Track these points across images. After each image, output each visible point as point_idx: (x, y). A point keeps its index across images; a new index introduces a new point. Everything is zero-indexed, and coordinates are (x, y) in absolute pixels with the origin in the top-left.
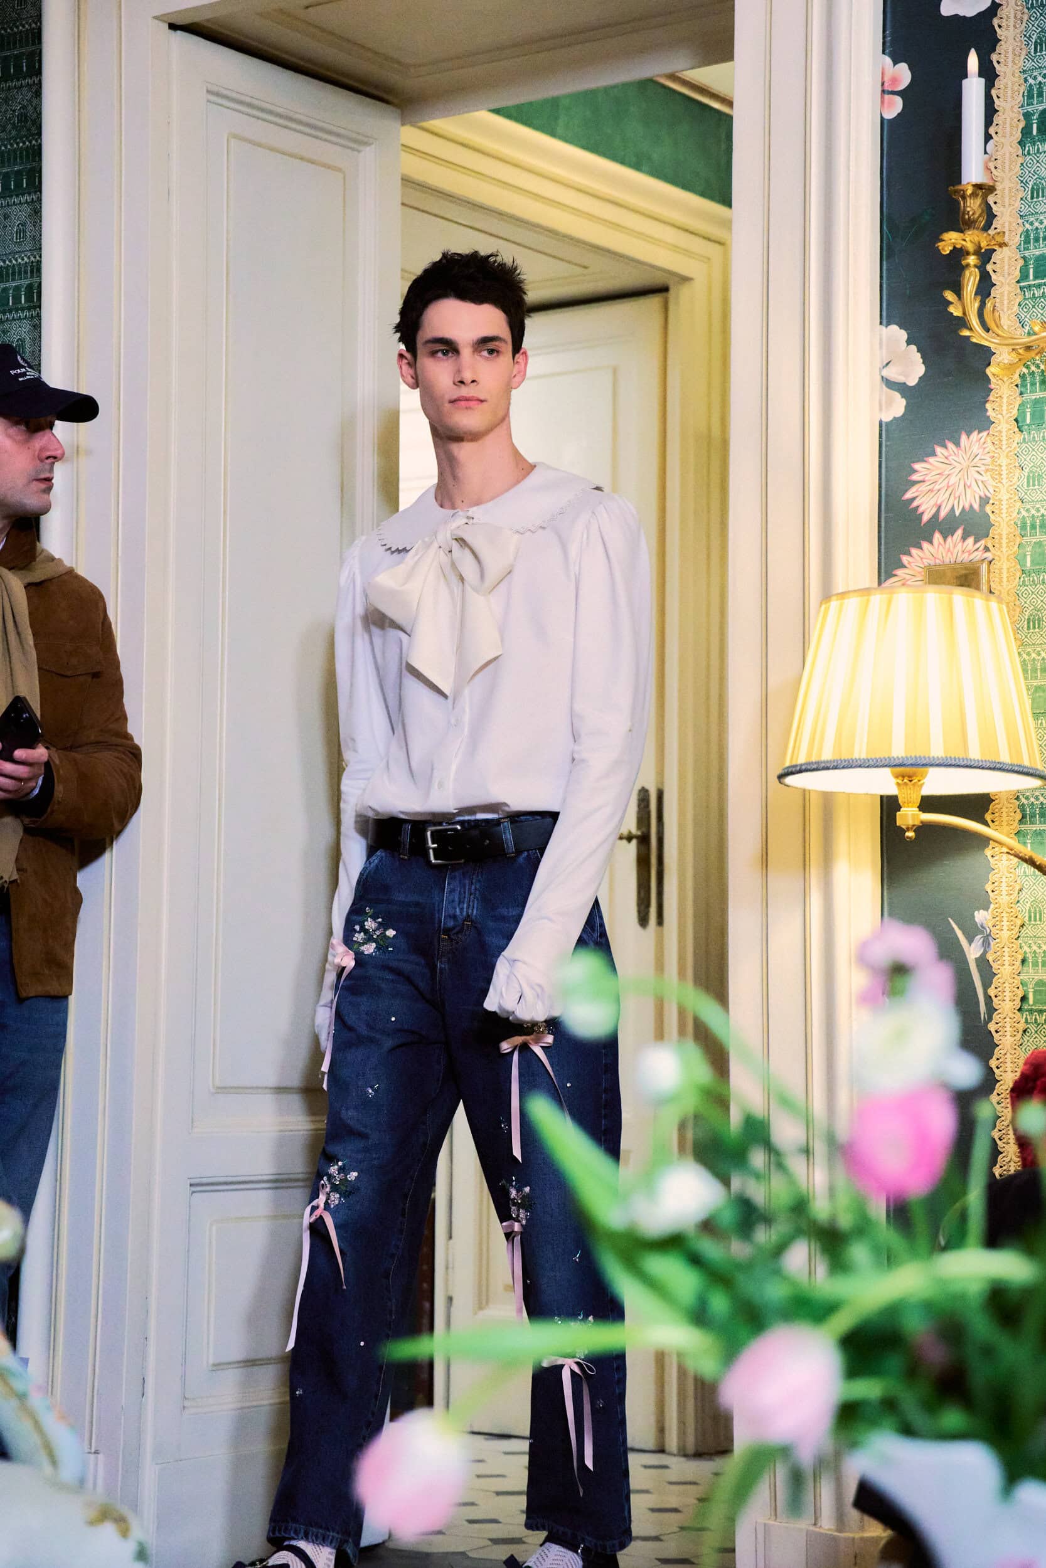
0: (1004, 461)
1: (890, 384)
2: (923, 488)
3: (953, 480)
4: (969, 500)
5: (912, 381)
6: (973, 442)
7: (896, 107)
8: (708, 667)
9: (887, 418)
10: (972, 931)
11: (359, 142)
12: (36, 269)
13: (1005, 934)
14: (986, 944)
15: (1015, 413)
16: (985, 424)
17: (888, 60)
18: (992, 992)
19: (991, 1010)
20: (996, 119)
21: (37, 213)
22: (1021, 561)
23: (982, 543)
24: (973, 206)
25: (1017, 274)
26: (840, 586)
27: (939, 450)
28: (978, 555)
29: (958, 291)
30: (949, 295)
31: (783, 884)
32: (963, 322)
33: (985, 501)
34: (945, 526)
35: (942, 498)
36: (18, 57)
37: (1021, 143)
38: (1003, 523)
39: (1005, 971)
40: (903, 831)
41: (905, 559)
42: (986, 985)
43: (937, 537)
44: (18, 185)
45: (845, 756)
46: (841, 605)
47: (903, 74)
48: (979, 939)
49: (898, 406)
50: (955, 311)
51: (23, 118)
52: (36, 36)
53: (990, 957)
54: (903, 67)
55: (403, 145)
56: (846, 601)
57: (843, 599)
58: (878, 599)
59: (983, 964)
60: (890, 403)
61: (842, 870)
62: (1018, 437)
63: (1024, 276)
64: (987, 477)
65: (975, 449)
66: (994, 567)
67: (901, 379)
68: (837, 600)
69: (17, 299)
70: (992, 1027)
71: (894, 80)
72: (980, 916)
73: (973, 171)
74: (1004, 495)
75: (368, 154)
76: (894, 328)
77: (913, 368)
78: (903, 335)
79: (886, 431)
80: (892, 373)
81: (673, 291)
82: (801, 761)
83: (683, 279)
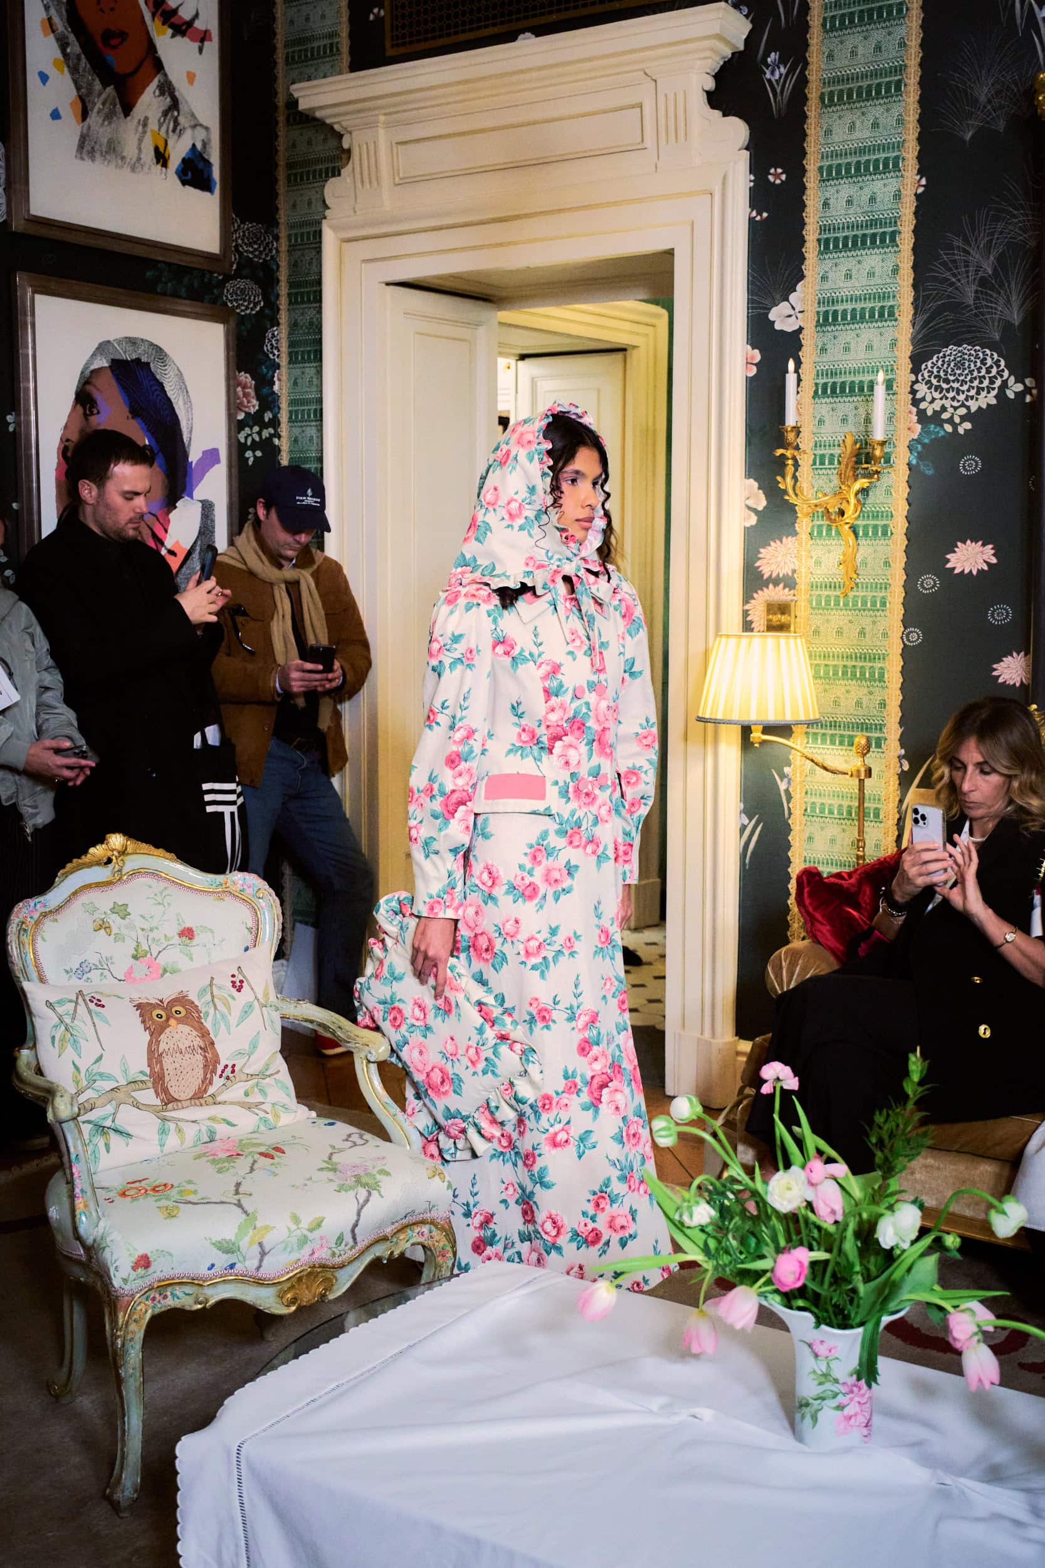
0: (803, 553)
1: (749, 508)
2: (765, 561)
3: (779, 559)
4: (785, 570)
5: (760, 508)
6: (789, 541)
7: (753, 371)
9: (748, 525)
10: (783, 776)
11: (478, 324)
12: (320, 401)
13: (798, 779)
14: (789, 783)
15: (809, 530)
16: (795, 534)
17: (749, 347)
18: (791, 805)
19: (790, 814)
20: (802, 384)
21: (319, 372)
22: (811, 602)
23: (792, 592)
24: (791, 436)
25: (811, 462)
26: (724, 631)
27: (772, 543)
28: (790, 598)
29: (784, 477)
30: (779, 478)
31: (694, 748)
32: (785, 492)
33: (794, 571)
34: (776, 582)
35: (774, 567)
36: (308, 293)
37: (814, 398)
38: (802, 581)
39: (797, 796)
40: (753, 744)
41: (755, 595)
42: (788, 802)
43: (771, 586)
44: (309, 357)
45: (728, 718)
47: (757, 356)
48: (786, 780)
49: (753, 520)
50: (782, 486)
51: (311, 323)
52: (319, 282)
53: (791, 790)
54: (757, 352)
55: (500, 323)
56: (730, 639)
57: (725, 637)
58: (744, 641)
59: (787, 791)
60: (749, 517)
61: (723, 747)
62: (811, 542)
63: (814, 463)
64: (795, 560)
65: (790, 545)
66: (798, 603)
67: (754, 506)
69: (309, 416)
70: (790, 822)
71: (753, 358)
72: (786, 770)
73: (791, 420)
74: (803, 570)
75: (481, 331)
76: (752, 481)
77: (761, 503)
78: (756, 485)
79: (748, 531)
80: (750, 503)
81: (628, 352)
82: (707, 716)
83: (634, 347)
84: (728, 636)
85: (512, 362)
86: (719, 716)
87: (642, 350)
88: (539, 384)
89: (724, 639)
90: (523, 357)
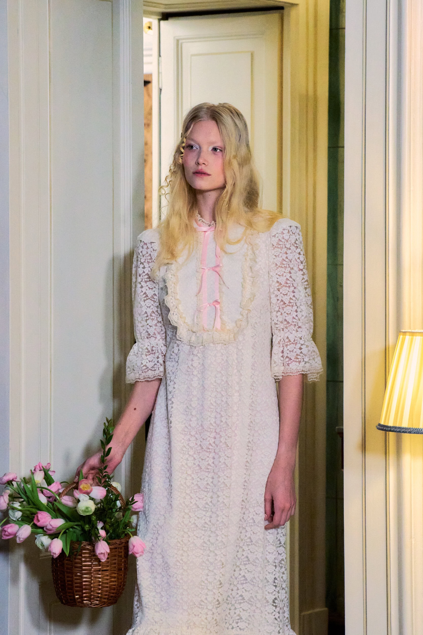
8: (307, 206)
45: (415, 426)
46: (412, 339)
56: (415, 337)
57: (413, 336)
68: (409, 335)
81: (285, 11)
82: (391, 424)
83: (293, 5)
84: (413, 334)
85: (154, 21)
86: (405, 425)
87: (301, 9)
88: (184, 45)
89: (408, 337)
90: (166, 16)
